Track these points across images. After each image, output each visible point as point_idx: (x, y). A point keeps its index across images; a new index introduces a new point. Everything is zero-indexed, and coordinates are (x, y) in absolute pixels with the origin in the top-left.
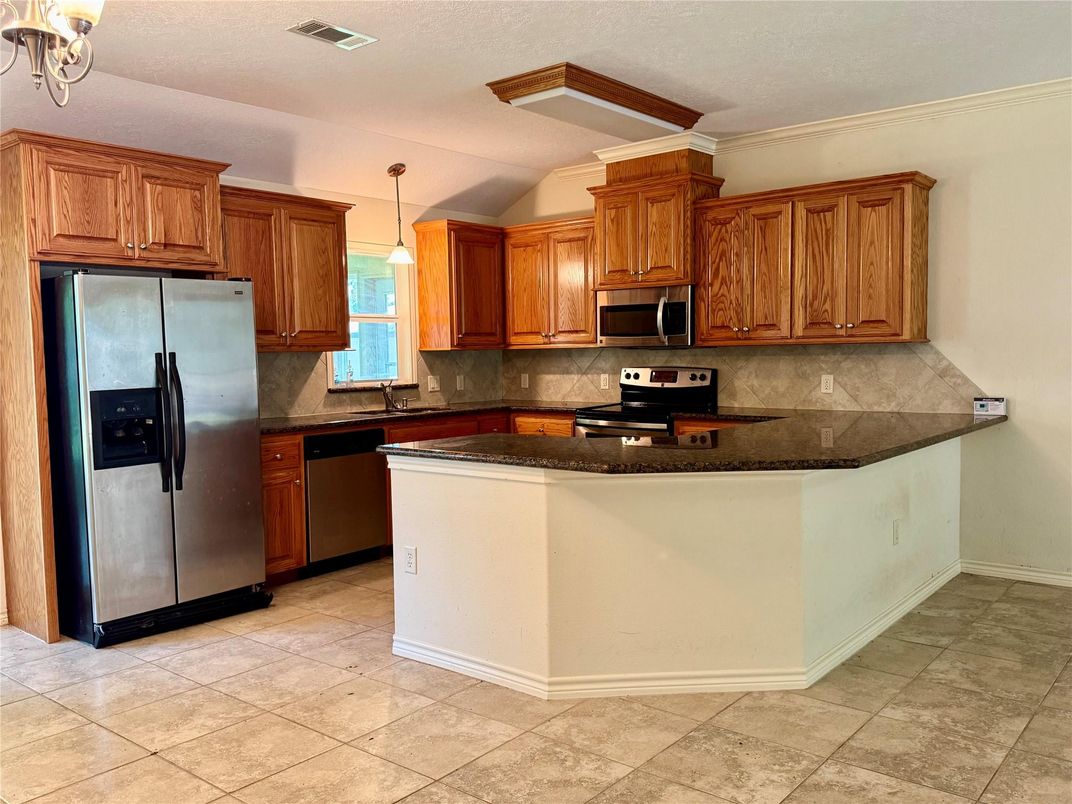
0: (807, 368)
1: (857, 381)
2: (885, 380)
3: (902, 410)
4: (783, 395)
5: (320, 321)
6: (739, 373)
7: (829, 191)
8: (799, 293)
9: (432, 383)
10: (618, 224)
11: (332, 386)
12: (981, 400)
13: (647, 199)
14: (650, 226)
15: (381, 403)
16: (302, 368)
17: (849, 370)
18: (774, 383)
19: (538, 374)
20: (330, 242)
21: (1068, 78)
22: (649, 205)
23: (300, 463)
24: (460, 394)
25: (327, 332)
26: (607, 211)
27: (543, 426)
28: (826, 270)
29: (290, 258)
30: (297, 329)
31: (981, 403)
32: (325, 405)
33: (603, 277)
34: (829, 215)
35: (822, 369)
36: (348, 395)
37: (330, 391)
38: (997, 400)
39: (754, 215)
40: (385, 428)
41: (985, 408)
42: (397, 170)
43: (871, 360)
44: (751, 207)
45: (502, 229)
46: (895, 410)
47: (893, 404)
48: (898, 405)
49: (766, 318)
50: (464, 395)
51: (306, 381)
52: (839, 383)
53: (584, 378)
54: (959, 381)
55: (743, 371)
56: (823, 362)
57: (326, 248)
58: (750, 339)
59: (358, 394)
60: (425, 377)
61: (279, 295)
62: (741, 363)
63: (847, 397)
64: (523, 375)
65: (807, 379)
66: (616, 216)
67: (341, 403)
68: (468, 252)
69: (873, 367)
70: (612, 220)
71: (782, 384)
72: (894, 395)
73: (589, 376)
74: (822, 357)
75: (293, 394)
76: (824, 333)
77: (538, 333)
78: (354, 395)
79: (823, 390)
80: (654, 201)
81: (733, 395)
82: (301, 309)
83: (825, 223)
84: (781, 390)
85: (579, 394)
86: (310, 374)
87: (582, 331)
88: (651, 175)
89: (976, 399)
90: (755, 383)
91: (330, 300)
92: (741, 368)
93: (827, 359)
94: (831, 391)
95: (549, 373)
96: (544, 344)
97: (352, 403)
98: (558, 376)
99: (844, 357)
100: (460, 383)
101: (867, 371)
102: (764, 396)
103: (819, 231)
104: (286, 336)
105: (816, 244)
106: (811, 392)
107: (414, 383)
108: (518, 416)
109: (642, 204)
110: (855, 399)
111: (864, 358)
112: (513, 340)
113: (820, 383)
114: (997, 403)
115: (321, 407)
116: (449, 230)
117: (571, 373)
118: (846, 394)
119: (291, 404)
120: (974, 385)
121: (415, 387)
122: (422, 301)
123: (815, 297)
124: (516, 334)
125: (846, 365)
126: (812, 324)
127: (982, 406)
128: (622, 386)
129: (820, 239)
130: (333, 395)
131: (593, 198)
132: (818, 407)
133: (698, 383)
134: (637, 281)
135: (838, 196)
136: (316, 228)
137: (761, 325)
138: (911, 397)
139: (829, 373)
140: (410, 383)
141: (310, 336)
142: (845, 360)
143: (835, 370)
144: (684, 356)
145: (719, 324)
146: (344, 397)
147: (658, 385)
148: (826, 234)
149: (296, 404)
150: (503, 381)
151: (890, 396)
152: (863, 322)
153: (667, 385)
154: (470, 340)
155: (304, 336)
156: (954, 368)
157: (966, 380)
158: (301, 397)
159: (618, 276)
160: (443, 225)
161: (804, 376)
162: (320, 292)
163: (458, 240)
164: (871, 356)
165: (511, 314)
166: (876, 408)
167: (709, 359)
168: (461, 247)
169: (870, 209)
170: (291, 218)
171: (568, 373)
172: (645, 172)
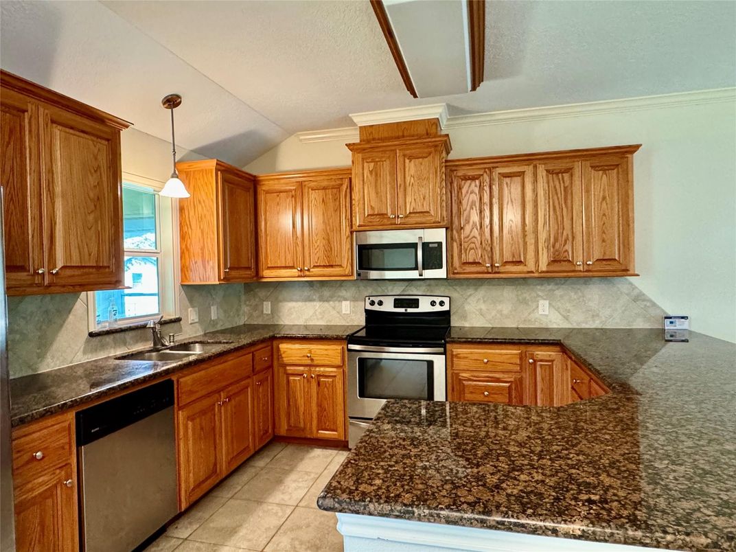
0: (527, 296)
1: (568, 305)
2: (591, 304)
3: (604, 327)
4: (507, 317)
5: (90, 255)
6: (468, 300)
7: (566, 157)
8: (543, 236)
9: (192, 315)
10: (376, 175)
11: (94, 328)
12: (671, 318)
13: (404, 156)
14: (408, 178)
15: (146, 340)
16: (58, 311)
17: (561, 296)
18: (499, 307)
19: (281, 301)
20: (103, 160)
21: (733, 88)
22: (407, 161)
23: (71, 454)
24: (214, 323)
25: (98, 268)
26: (365, 164)
27: (310, 352)
28: (565, 220)
29: (51, 171)
30: (60, 264)
31: (671, 320)
32: (85, 352)
33: (362, 220)
34: (566, 176)
35: (538, 296)
36: (112, 337)
37: (91, 335)
38: (683, 318)
39: (499, 174)
40: (174, 378)
41: (673, 325)
42: (172, 102)
43: (579, 289)
44: (497, 167)
45: (255, 177)
46: (600, 327)
47: (597, 322)
48: (601, 322)
49: (514, 256)
50: (217, 324)
51: (61, 326)
52: (553, 307)
53: (326, 304)
54: (648, 304)
55: (472, 298)
56: (540, 290)
57: (99, 167)
58: (499, 273)
59: (122, 335)
60: (186, 310)
61: (33, 218)
62: (470, 291)
63: (560, 317)
64: (265, 303)
65: (527, 304)
66: (375, 167)
67: (103, 347)
68: (232, 193)
69: (580, 294)
70: (371, 172)
71: (506, 308)
72: (598, 315)
73: (331, 303)
74: (539, 287)
75: (44, 344)
76: (563, 269)
77: (292, 267)
78: (118, 335)
79: (541, 312)
80: (411, 158)
81: (464, 317)
82: (65, 238)
83: (564, 182)
84: (505, 312)
85: (322, 318)
86: (68, 317)
87: (338, 265)
88: (403, 136)
89: (666, 318)
90: (483, 307)
91: (103, 228)
92: (470, 295)
93: (543, 288)
94: (547, 313)
95: (291, 300)
96: (299, 277)
97: (116, 344)
98: (300, 304)
99: (556, 287)
100: (214, 313)
101: (575, 297)
102: (491, 317)
103: (558, 187)
104: (43, 274)
105: (555, 197)
106: (530, 314)
107: (177, 317)
108: (282, 343)
109: (400, 160)
110: (566, 318)
111: (573, 288)
112: (266, 273)
113: (538, 307)
114: (683, 320)
115: (80, 354)
116: (217, 170)
117: (314, 300)
118: (559, 315)
119: (41, 357)
120: (659, 307)
121: (178, 320)
122: (183, 237)
123: (556, 240)
124: (269, 268)
125: (558, 293)
126: (554, 261)
127: (671, 323)
128: (367, 311)
129: (559, 195)
130: (94, 339)
131: (350, 153)
132: (537, 325)
133: (438, 308)
134: (395, 224)
135: (574, 162)
136: (87, 140)
137: (509, 262)
138: (611, 316)
139: (545, 299)
140: (173, 317)
141: (77, 272)
142: (557, 289)
143: (550, 297)
144: (420, 286)
145: (471, 260)
146: (109, 339)
147: (402, 310)
148: (565, 191)
149: (49, 356)
150: (245, 309)
151: (595, 316)
152: (597, 260)
153: (410, 310)
154: (234, 273)
155: (68, 272)
156: (644, 295)
157: (654, 304)
158: (55, 346)
159: (377, 219)
160: (212, 164)
161: (525, 302)
162: (91, 218)
163: (225, 181)
164: (578, 287)
165: (263, 251)
166: (584, 326)
167: (442, 289)
168: (226, 187)
169: (601, 172)
170: (53, 122)
171: (311, 301)
172: (397, 135)
